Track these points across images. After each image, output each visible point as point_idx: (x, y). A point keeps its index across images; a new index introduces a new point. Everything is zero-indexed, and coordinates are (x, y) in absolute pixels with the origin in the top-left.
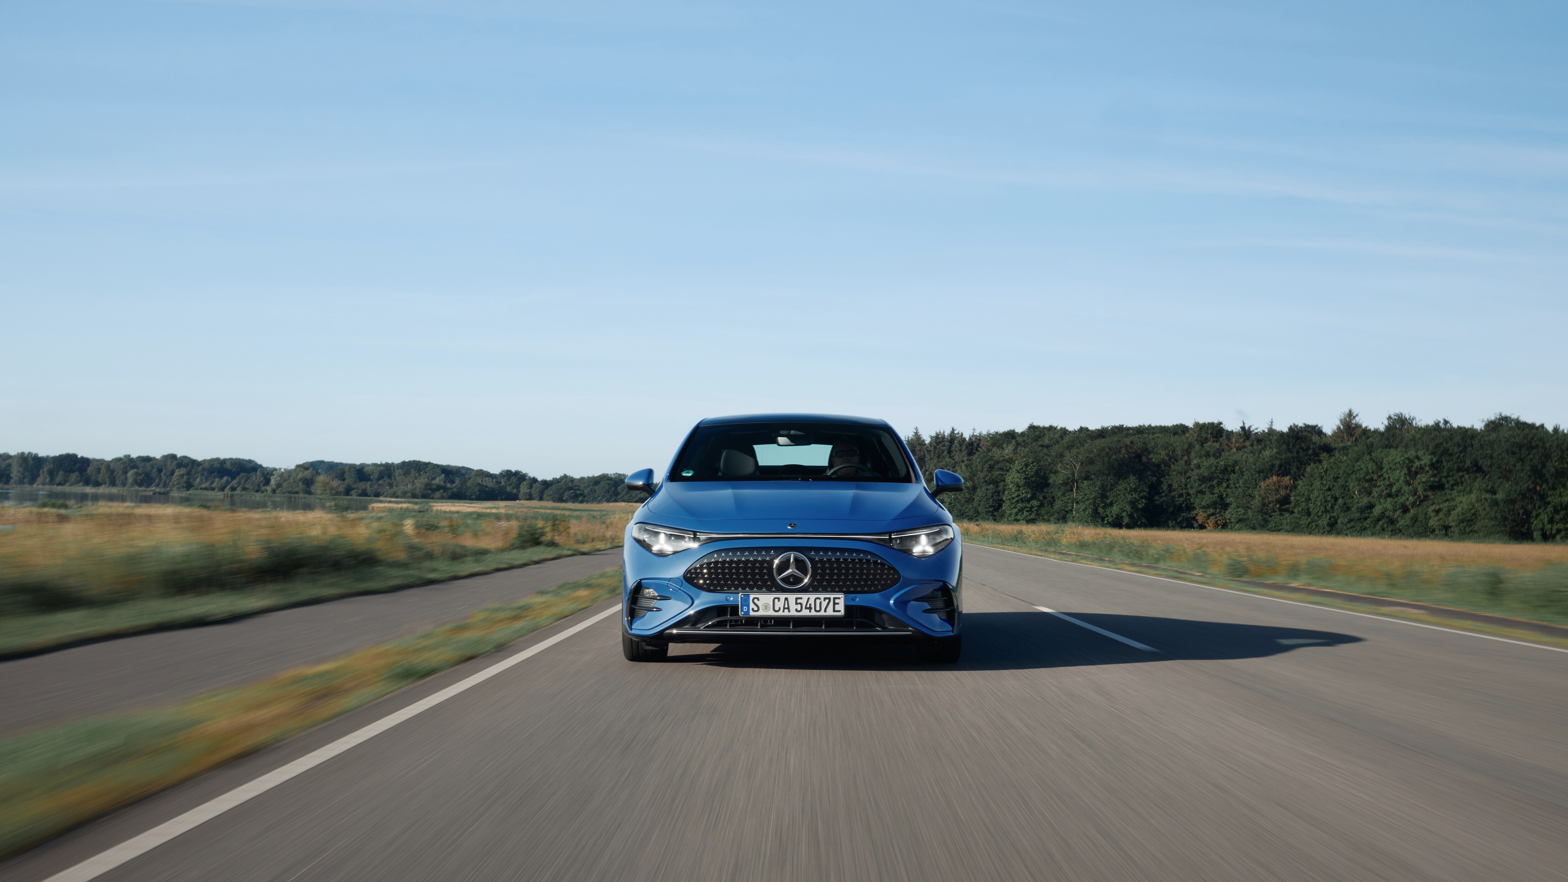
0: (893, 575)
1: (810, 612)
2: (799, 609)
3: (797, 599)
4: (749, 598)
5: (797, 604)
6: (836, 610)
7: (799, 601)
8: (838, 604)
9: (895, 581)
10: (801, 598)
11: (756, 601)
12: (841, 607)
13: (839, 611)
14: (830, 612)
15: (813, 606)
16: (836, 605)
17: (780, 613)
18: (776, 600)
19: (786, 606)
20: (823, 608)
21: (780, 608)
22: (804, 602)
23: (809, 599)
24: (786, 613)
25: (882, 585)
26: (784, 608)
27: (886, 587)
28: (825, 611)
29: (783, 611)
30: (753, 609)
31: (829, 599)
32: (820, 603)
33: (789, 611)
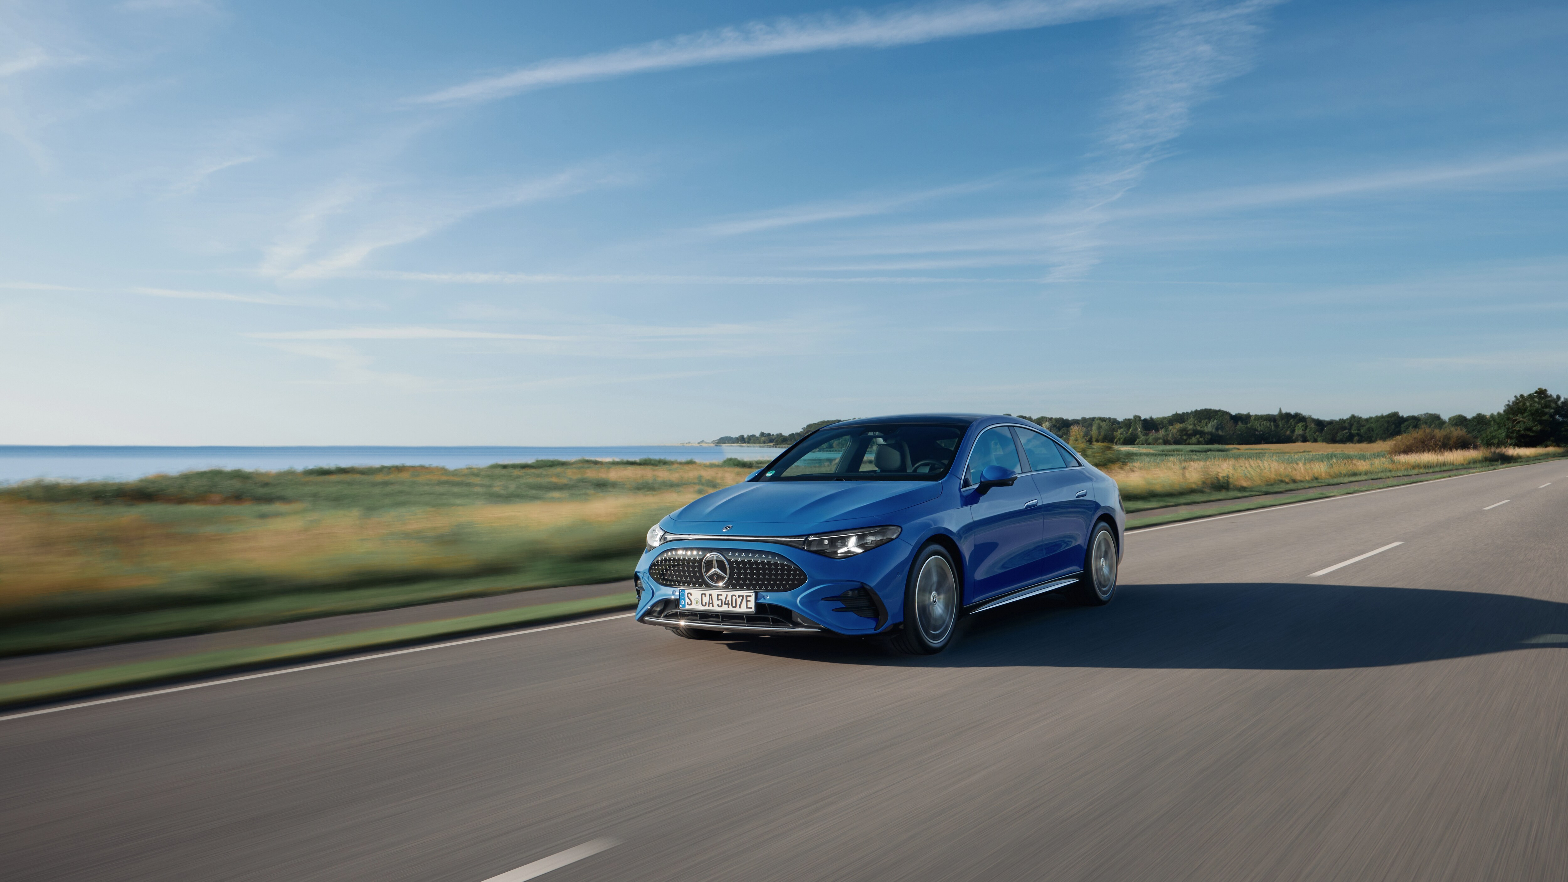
0: (799, 576)
1: (728, 607)
2: (720, 605)
3: (718, 595)
4: (685, 592)
5: (718, 600)
6: (748, 606)
7: (720, 597)
8: (750, 601)
9: (801, 582)
10: (721, 595)
11: (689, 595)
12: (752, 604)
13: (751, 608)
14: (743, 609)
15: (730, 602)
16: (748, 602)
17: (707, 608)
18: (704, 596)
19: (711, 602)
20: (738, 604)
21: (706, 603)
22: (723, 598)
23: (727, 596)
24: (711, 608)
25: (789, 585)
26: (709, 603)
27: (793, 587)
28: (740, 607)
29: (709, 606)
30: (687, 603)
31: (743, 596)
32: (736, 599)
33: (713, 606)
